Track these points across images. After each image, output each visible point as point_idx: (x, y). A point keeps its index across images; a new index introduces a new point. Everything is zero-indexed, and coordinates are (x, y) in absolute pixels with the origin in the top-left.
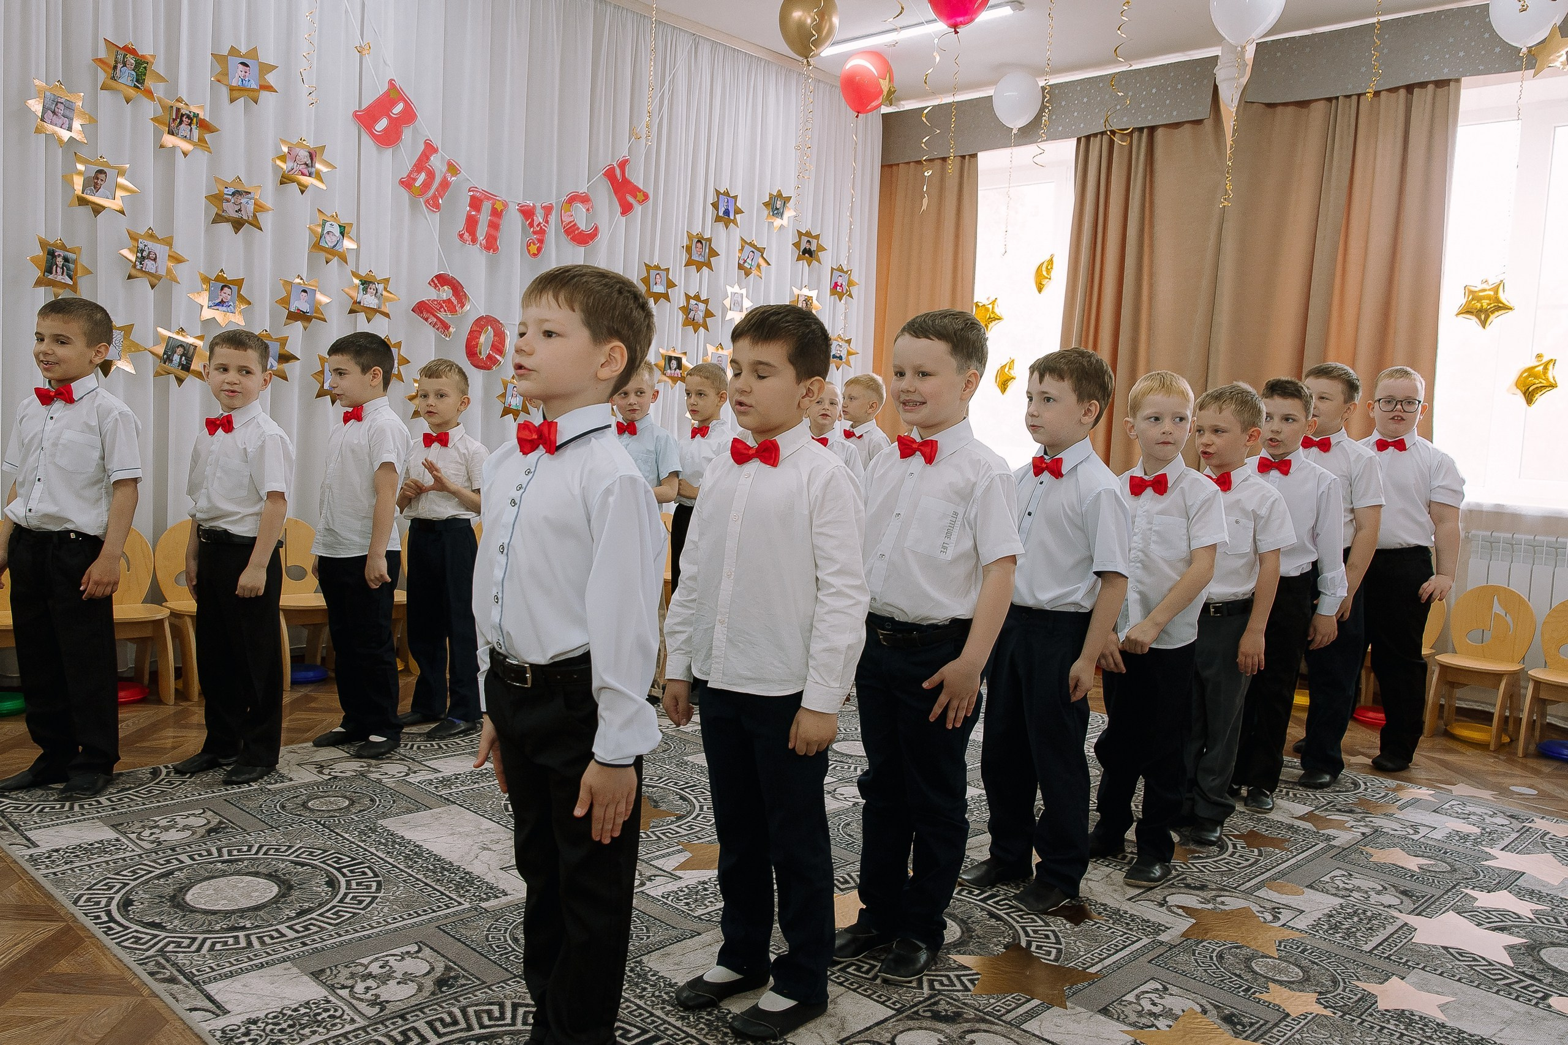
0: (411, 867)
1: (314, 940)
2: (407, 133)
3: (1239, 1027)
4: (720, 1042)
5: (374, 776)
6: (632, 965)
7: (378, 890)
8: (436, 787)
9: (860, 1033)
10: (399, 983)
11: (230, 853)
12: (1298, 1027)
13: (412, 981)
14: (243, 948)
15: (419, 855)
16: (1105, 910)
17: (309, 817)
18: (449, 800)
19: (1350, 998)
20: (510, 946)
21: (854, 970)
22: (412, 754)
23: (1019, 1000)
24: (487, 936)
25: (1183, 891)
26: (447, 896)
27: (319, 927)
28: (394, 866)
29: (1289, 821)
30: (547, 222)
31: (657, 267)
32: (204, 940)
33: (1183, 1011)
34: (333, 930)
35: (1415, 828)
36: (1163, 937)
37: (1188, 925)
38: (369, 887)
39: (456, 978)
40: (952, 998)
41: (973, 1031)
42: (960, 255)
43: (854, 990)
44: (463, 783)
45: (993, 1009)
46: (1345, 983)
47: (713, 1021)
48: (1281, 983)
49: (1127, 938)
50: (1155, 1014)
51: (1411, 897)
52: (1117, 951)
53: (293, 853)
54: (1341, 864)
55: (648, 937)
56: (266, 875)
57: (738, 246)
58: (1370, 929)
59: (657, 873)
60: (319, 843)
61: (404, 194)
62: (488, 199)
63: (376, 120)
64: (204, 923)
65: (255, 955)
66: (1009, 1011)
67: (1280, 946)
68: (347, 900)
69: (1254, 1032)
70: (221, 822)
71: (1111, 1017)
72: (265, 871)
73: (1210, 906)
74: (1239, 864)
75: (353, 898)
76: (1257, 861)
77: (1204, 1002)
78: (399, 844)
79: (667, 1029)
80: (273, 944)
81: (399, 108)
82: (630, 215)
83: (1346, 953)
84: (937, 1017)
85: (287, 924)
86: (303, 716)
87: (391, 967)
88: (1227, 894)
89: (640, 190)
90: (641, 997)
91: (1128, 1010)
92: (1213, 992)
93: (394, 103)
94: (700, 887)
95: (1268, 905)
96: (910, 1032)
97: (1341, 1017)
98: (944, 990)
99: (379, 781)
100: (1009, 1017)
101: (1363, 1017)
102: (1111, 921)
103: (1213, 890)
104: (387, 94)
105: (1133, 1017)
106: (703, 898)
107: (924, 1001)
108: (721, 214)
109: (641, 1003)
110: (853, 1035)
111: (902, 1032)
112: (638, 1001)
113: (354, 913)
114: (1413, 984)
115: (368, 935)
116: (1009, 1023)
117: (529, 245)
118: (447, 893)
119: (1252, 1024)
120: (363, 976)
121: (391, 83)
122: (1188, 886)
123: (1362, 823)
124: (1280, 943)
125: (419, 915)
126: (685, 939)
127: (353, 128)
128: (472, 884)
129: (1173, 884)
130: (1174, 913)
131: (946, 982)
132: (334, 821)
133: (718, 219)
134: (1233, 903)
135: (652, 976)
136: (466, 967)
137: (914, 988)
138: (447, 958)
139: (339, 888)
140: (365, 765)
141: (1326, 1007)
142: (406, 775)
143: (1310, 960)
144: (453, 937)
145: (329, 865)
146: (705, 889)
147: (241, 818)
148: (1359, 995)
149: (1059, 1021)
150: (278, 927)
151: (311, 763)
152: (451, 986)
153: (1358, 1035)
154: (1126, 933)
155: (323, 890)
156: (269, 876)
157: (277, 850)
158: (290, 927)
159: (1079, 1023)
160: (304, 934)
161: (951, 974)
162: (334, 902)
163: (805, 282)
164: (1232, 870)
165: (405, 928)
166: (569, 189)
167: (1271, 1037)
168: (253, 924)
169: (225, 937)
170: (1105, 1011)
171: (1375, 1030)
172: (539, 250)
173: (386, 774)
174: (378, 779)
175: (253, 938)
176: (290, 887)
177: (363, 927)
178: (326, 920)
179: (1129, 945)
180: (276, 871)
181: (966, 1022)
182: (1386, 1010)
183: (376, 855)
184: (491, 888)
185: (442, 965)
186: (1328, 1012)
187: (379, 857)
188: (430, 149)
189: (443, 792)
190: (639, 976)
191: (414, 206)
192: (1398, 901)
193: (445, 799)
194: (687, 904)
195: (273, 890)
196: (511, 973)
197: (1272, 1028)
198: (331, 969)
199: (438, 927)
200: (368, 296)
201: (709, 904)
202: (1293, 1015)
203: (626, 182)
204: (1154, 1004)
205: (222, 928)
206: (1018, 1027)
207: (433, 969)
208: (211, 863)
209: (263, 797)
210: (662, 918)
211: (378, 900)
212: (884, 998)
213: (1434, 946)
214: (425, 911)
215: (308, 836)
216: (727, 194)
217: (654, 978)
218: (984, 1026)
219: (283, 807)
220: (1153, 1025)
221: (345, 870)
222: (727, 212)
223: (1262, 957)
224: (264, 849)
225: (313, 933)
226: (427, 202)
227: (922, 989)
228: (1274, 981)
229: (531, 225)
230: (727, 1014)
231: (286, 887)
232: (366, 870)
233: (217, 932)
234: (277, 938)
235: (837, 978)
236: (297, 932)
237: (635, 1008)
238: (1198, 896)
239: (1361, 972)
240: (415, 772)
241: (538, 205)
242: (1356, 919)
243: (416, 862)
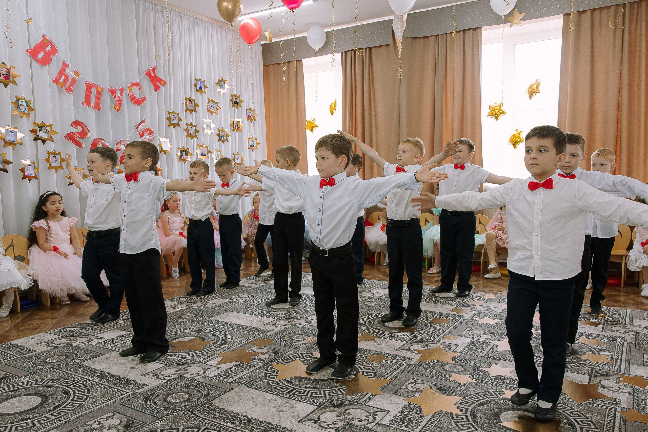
0: (101, 381)
1: (64, 418)
2: (53, 58)
3: (444, 391)
4: (251, 430)
5: (74, 344)
6: (208, 405)
7: (89, 392)
8: (104, 345)
9: (305, 417)
10: (108, 430)
11: (14, 387)
12: (464, 388)
13: (114, 428)
14: (32, 427)
15: (104, 375)
16: (388, 355)
17: (48, 366)
18: (111, 350)
19: (480, 374)
20: (154, 407)
21: (298, 393)
22: (89, 332)
23: (363, 394)
24: (142, 404)
25: (415, 344)
26: (121, 390)
27: (65, 412)
28: (93, 381)
29: (448, 312)
30: (122, 96)
31: (173, 113)
32: (12, 427)
33: (424, 389)
34: (72, 413)
35: (492, 309)
36: (411, 362)
37: (420, 356)
38: (84, 392)
39: (133, 423)
40: (338, 398)
41: (348, 409)
42: (299, 101)
43: (300, 401)
44: (116, 342)
45: (354, 399)
46: (478, 369)
47: (246, 423)
48: (455, 373)
49: (399, 365)
50: (414, 391)
51: (494, 334)
52: (396, 370)
53: (44, 382)
54: (469, 326)
55: (212, 394)
56: (34, 394)
57: (207, 101)
58: (483, 348)
59: (210, 367)
60: (56, 376)
61: (55, 85)
62: (95, 87)
63: (38, 53)
64: (9, 419)
65: (38, 429)
66: (360, 399)
67: (453, 359)
68: (75, 399)
69: (450, 392)
70: (6, 374)
71: (398, 395)
72: (33, 392)
73: (426, 348)
74: (433, 331)
75: (78, 398)
76: (440, 329)
77: (430, 384)
78: (93, 372)
79: (228, 429)
80: (45, 423)
81: (48, 48)
82: (159, 91)
83: (476, 358)
84: (334, 406)
85: (50, 413)
86: (33, 323)
87: (103, 424)
88: (431, 343)
89: (162, 80)
90: (214, 418)
91: (404, 392)
92: (433, 380)
93: (46, 45)
94: (229, 370)
95: (446, 345)
96: (324, 414)
97: (478, 381)
98: (335, 395)
99: (77, 346)
100: (361, 402)
101: (486, 380)
102: (392, 359)
103: (426, 342)
104: (42, 41)
105: (406, 394)
106: (231, 374)
107: (328, 401)
108: (198, 89)
109: (215, 420)
110: (303, 419)
111: (322, 414)
112: (213, 420)
113: (80, 404)
114: (500, 366)
115: (89, 412)
116: (361, 404)
117: (115, 106)
118: (120, 389)
119: (448, 389)
120: (91, 430)
121: (44, 36)
122: (417, 342)
123: (474, 310)
124: (453, 358)
125: (110, 400)
126: (228, 392)
127: (28, 57)
128: (130, 384)
129: (411, 342)
130: (413, 353)
131: (334, 392)
132: (60, 366)
133: (197, 91)
134: (434, 346)
135: (217, 409)
136: (137, 418)
137: (323, 396)
138: (127, 416)
139: (70, 394)
140: (68, 340)
141: (472, 379)
142: (89, 342)
143: (464, 363)
144: (128, 407)
145: (63, 385)
146: (231, 371)
147: (15, 371)
148: (483, 373)
149: (380, 400)
150: (45, 415)
151: (43, 342)
152: (132, 427)
153: (485, 387)
154: (398, 363)
155: (63, 396)
156: (36, 394)
157: (36, 382)
158: (52, 415)
159: (387, 399)
160: (59, 416)
161: (336, 389)
162: (70, 401)
163: (236, 116)
164: (431, 334)
165: (105, 407)
166: (131, 81)
167: (456, 393)
168: (33, 416)
169: (22, 424)
170: (395, 393)
171: (491, 384)
172: (120, 108)
173: (80, 342)
174: (76, 345)
175: (35, 422)
176: (47, 398)
177: (86, 409)
178: (67, 409)
179: (400, 367)
180: (38, 392)
181: (345, 406)
182: (493, 377)
183: (84, 378)
184: (140, 384)
185: (125, 419)
186: (473, 381)
187: (85, 379)
188: (65, 65)
189: (108, 347)
190: (212, 410)
191: (60, 91)
192: (490, 337)
193: (109, 349)
194: (225, 378)
195: (40, 400)
196: (157, 417)
197: (455, 390)
198: (75, 429)
199: (120, 404)
200: (42, 132)
201: (234, 376)
202: (462, 384)
203: (156, 77)
204: (413, 388)
205: (19, 420)
206: (365, 405)
207: (122, 421)
208: (6, 393)
209: (23, 361)
210: (216, 385)
211: (90, 396)
212: (312, 402)
213: (505, 351)
214: (112, 398)
215: (50, 374)
216: (200, 80)
217: (218, 410)
218: (352, 407)
219: (34, 363)
220: (414, 396)
221: (71, 386)
222: (201, 88)
223: (448, 364)
224: (30, 383)
225: (63, 415)
226: (66, 89)
227: (326, 396)
228: (453, 372)
229: (115, 97)
230: (251, 419)
231: (45, 398)
232: (81, 385)
233: (17, 422)
234: (46, 420)
235: (292, 397)
236: (55, 416)
237: (213, 423)
238: (421, 345)
239: (482, 364)
240: (93, 340)
241: (117, 88)
242: (477, 345)
243: (103, 378)
